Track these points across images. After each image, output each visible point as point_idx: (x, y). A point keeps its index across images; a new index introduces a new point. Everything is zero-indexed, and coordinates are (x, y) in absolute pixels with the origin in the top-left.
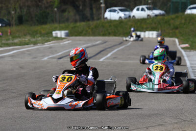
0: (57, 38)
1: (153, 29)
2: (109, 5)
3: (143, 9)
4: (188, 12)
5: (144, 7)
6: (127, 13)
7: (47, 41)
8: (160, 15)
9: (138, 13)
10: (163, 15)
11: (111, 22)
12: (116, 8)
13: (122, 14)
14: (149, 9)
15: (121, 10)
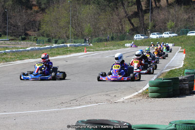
0: (127, 47)
1: (171, 43)
2: (152, 32)
3: (167, 33)
4: (188, 34)
5: (168, 32)
6: (160, 35)
7: (118, 49)
8: (175, 36)
9: (165, 35)
10: (176, 36)
11: (152, 39)
12: (155, 33)
13: (158, 36)
14: (170, 33)
15: (157, 34)
